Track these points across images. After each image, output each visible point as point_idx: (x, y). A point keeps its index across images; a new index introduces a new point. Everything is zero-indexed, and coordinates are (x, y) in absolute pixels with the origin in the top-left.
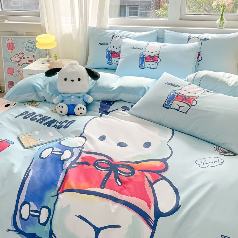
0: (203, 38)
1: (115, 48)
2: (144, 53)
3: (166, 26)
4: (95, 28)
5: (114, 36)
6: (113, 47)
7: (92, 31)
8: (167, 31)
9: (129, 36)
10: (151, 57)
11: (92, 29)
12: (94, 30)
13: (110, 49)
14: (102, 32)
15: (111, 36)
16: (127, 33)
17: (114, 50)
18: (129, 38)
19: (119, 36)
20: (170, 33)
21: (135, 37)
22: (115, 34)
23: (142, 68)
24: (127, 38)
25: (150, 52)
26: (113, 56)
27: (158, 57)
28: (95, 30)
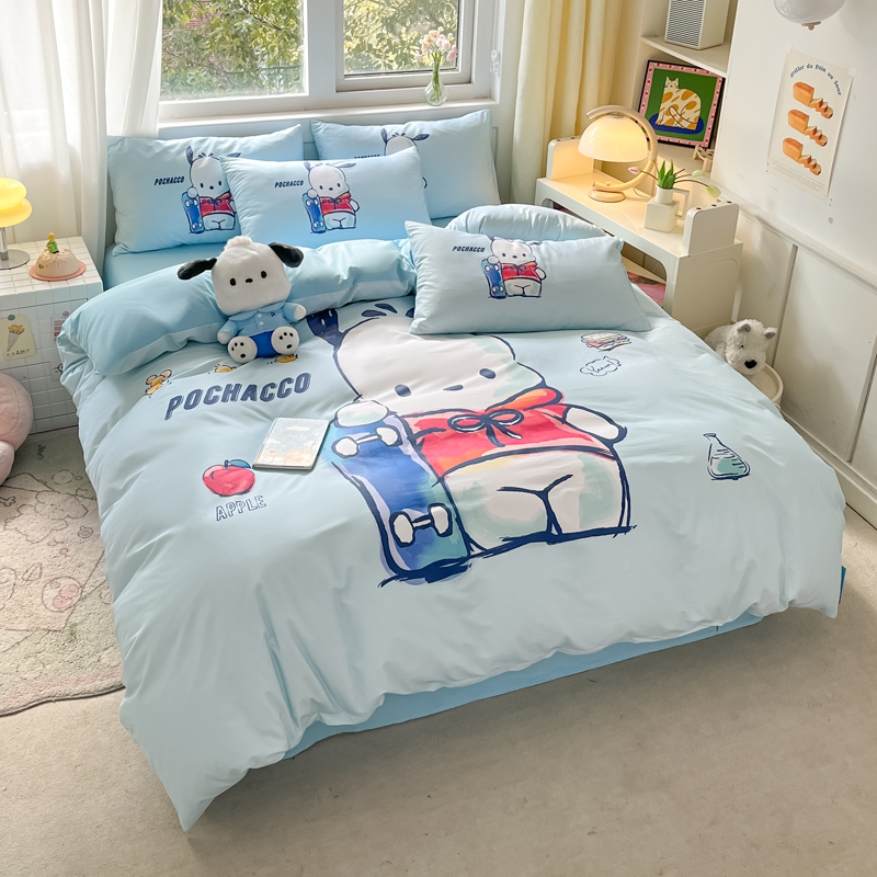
0: (416, 134)
1: (207, 187)
2: (312, 194)
3: (306, 109)
4: (122, 139)
5: (192, 155)
6: (202, 185)
7: (120, 150)
8: (323, 126)
9: (233, 152)
10: (334, 201)
11: (117, 144)
12: (122, 145)
13: (192, 193)
14: (150, 148)
15: (184, 155)
16: (222, 143)
17: (206, 193)
18: (238, 155)
19: (207, 154)
20: (333, 129)
21: (251, 151)
22: (193, 148)
23: (320, 232)
24: (232, 155)
25: (326, 188)
26: (206, 210)
27: (349, 198)
28: (126, 144)
